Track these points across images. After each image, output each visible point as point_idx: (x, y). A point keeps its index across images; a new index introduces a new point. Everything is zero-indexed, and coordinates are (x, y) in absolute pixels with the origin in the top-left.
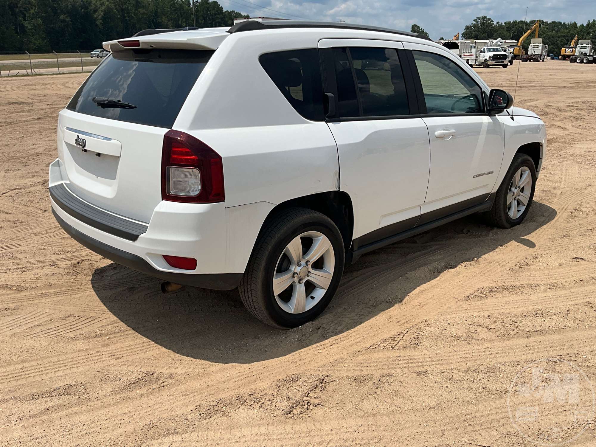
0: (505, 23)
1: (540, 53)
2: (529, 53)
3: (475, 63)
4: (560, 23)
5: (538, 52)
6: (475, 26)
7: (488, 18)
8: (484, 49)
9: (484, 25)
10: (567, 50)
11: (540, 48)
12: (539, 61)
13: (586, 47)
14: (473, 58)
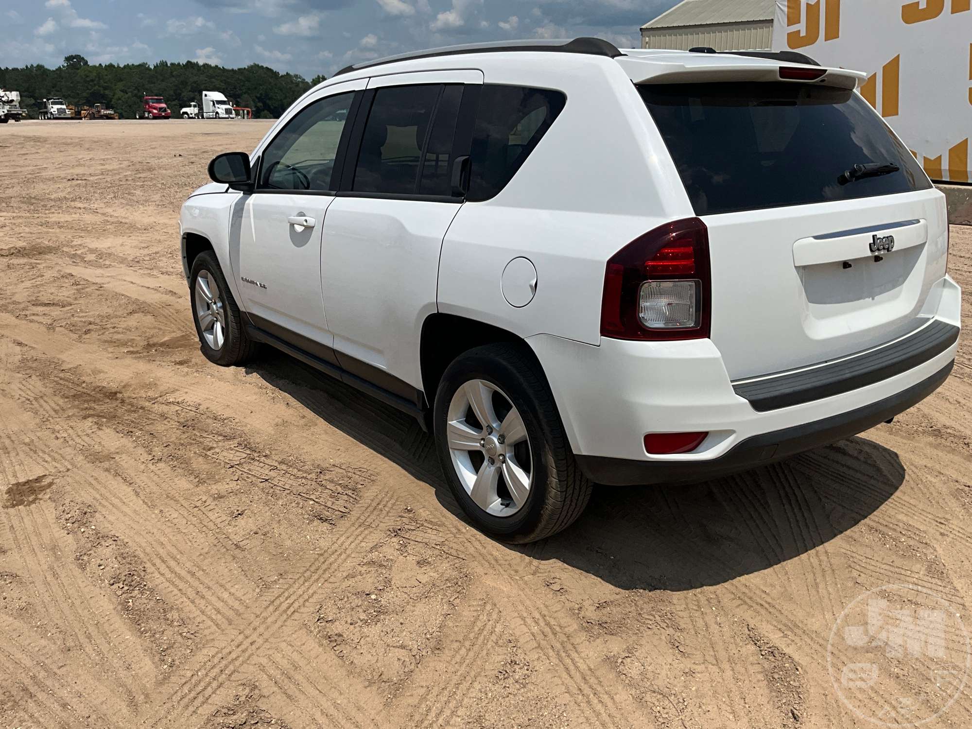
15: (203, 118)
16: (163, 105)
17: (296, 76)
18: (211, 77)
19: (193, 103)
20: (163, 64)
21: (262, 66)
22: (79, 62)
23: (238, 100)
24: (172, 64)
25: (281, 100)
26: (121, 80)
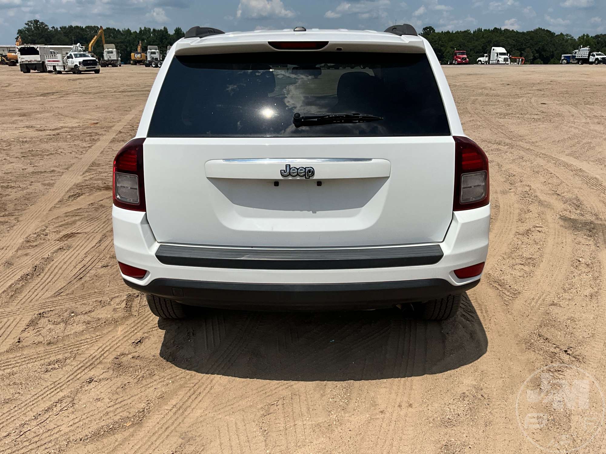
0: (60, 28)
1: (116, 59)
2: (106, 58)
3: (64, 69)
4: (114, 29)
5: (114, 57)
6: (28, 30)
7: (40, 21)
8: (70, 54)
9: (38, 29)
10: (136, 55)
11: (115, 53)
12: (117, 66)
13: (155, 52)
14: (61, 63)
15: (489, 64)
16: (465, 56)
17: (567, 35)
18: (508, 37)
19: (485, 55)
20: (480, 30)
21: (544, 29)
22: (430, 31)
23: (522, 52)
24: (485, 30)
25: (553, 52)
26: (452, 41)
